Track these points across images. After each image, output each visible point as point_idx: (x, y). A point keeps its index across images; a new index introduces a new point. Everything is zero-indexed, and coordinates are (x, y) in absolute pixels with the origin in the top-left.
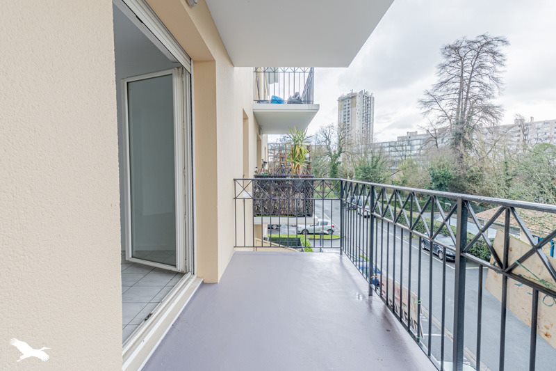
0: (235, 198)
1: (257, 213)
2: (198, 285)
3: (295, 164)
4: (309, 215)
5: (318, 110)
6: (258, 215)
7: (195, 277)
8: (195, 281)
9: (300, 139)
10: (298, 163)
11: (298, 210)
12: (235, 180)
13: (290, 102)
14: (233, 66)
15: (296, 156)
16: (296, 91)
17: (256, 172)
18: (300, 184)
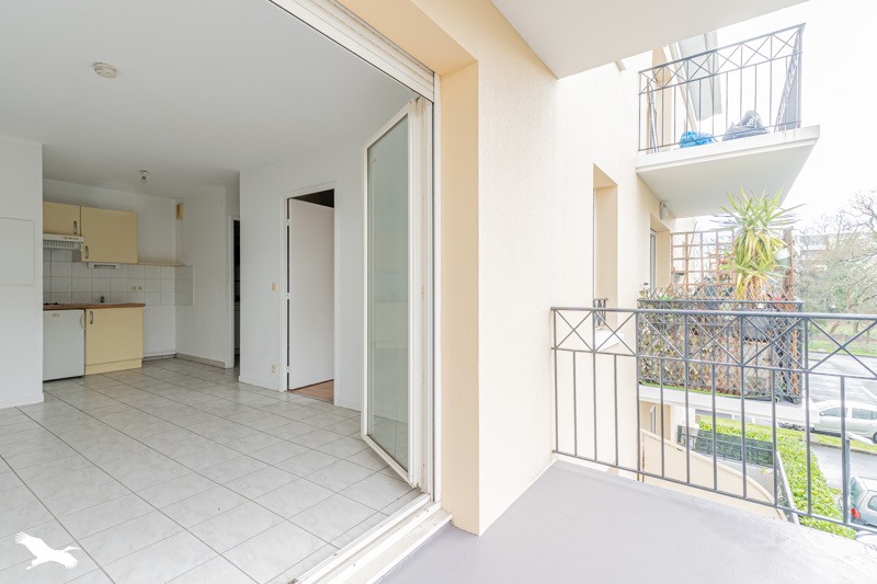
0: (555, 348)
1: (646, 377)
2: (434, 530)
3: (745, 275)
4: (790, 400)
5: (816, 139)
6: (648, 381)
7: (436, 507)
8: (431, 517)
9: (759, 218)
10: (751, 273)
11: (757, 382)
12: (554, 310)
13: (733, 135)
14: (553, 75)
15: (747, 258)
16: (748, 107)
17: (642, 292)
18: (761, 323)
